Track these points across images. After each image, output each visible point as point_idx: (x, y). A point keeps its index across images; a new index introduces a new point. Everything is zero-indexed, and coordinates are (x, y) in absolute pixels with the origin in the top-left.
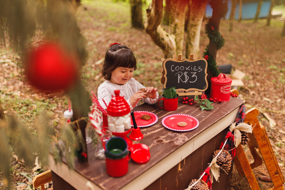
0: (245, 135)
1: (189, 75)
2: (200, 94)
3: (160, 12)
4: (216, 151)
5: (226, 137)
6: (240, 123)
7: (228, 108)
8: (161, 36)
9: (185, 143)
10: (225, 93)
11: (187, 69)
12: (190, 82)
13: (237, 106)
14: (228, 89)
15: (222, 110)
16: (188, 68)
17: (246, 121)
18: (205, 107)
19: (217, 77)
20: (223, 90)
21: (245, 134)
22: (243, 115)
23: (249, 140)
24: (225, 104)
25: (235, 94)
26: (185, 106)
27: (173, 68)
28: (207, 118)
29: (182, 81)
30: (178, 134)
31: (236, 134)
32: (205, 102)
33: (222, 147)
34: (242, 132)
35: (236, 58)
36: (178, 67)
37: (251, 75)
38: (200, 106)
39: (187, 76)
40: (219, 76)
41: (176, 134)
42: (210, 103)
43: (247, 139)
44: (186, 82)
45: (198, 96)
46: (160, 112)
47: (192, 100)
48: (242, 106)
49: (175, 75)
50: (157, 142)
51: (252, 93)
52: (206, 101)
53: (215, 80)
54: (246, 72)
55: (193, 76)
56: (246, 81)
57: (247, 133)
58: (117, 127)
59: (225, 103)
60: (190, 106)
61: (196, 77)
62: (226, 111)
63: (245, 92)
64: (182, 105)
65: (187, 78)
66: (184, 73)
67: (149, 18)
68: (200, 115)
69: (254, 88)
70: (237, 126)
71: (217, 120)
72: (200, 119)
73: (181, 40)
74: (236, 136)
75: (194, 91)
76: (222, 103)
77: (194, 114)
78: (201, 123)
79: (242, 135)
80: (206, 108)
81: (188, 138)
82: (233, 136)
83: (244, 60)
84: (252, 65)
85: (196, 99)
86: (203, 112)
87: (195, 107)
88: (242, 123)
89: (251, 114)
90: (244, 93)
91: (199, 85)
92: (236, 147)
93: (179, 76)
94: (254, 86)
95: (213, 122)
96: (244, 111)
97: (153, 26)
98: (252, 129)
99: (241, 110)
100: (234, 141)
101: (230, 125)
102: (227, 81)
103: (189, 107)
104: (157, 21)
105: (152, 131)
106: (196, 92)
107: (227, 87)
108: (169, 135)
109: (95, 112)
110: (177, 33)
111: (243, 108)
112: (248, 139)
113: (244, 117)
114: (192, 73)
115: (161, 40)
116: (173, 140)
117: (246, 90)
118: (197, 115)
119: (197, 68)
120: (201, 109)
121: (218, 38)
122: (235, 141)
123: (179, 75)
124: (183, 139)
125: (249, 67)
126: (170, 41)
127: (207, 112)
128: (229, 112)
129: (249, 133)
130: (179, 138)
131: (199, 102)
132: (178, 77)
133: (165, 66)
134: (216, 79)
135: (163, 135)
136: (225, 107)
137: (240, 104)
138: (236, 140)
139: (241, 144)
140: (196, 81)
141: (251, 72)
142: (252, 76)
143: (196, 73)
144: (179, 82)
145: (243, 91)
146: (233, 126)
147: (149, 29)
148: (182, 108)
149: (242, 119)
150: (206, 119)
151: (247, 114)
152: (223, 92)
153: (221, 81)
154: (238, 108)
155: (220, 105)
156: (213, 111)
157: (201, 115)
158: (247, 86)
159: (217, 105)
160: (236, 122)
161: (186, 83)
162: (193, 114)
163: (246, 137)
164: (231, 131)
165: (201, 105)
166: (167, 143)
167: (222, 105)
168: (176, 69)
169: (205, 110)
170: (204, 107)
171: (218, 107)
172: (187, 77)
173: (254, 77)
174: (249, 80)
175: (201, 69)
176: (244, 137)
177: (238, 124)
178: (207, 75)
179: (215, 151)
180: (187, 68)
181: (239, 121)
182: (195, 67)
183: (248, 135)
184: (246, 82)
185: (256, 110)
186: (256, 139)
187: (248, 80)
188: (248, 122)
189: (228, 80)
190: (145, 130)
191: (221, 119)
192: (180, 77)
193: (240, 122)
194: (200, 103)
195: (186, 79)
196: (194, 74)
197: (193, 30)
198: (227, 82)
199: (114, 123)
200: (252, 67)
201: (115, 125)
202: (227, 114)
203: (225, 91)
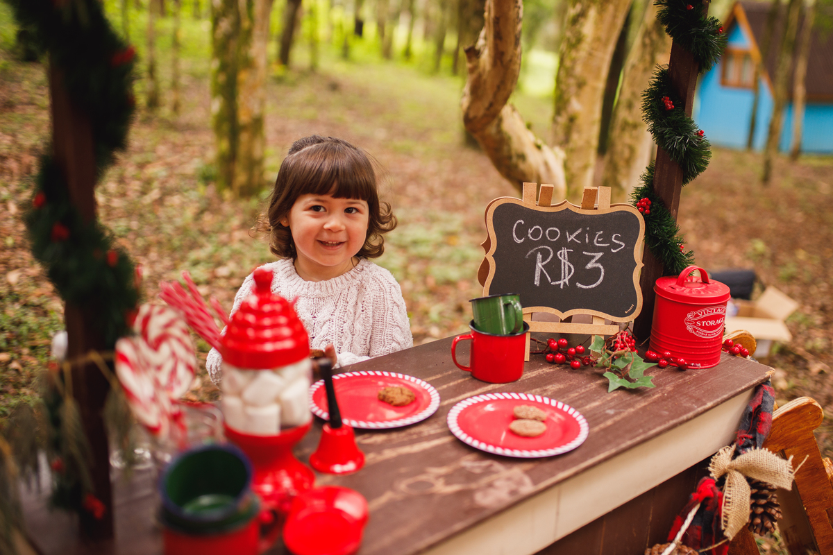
0: (765, 497)
1: (578, 259)
2: (613, 330)
3: (507, 58)
4: (654, 548)
5: (693, 496)
6: (748, 450)
7: (708, 390)
8: (515, 145)
9: (518, 502)
10: (702, 334)
11: (569, 240)
12: (579, 285)
13: (743, 387)
14: (712, 323)
15: (685, 394)
16: (574, 235)
17: (772, 446)
18: (624, 380)
19: (677, 278)
20: (695, 325)
21: (766, 491)
22: (763, 422)
23: (781, 516)
24: (698, 374)
25: (740, 346)
26: (551, 370)
27: (522, 232)
28: (624, 419)
29: (549, 279)
30: (497, 466)
31: (731, 489)
32: (625, 361)
33: (675, 536)
34: (753, 483)
35: (773, 259)
36: (538, 227)
37: (818, 314)
38: (607, 374)
39: (567, 263)
40: (683, 272)
41: (491, 466)
42: (643, 366)
43: (773, 511)
44: (565, 283)
45: (603, 338)
46: (455, 383)
47: (577, 351)
48: (761, 390)
49: (527, 257)
50: (410, 486)
51: (816, 367)
52: (631, 358)
53: (669, 286)
54: (804, 303)
55: (589, 266)
56: (801, 330)
57: (773, 490)
58: (251, 411)
59: (699, 371)
60: (569, 372)
61: (603, 270)
62: (699, 401)
63: (794, 362)
64: (540, 367)
65: (567, 272)
66: (559, 253)
67: (475, 76)
68: (598, 407)
69: (826, 352)
70: (738, 458)
71: (658, 429)
72: (595, 420)
73: (585, 167)
74: (729, 496)
75: (589, 320)
76: (688, 371)
77: (579, 399)
78: (598, 433)
79: (752, 496)
80: (627, 384)
81: (535, 482)
82: (721, 497)
83: (799, 265)
84: (825, 285)
85: (595, 348)
86: (615, 398)
87: (587, 375)
88: (755, 448)
89: (793, 419)
90: (791, 368)
91: (610, 301)
92: (726, 538)
93: (538, 261)
94: (825, 348)
95: (644, 432)
96: (769, 406)
97: (486, 104)
98: (792, 476)
99: (758, 402)
100: (723, 514)
101: (714, 455)
102: (713, 292)
103: (566, 374)
104: (499, 88)
105: (403, 444)
106: (596, 322)
107: (708, 315)
108: (463, 468)
109: (170, 346)
110: (571, 145)
111: (765, 394)
112: (778, 512)
113: (765, 429)
114: (589, 254)
115: (514, 160)
116: (473, 486)
117: (799, 357)
118: (588, 402)
119: (607, 238)
120: (606, 385)
121: (685, 139)
122: (725, 516)
123: (539, 256)
124: (513, 487)
125: (814, 290)
126: (546, 164)
127: (628, 398)
128: (709, 404)
129: (782, 491)
130: (498, 479)
131: (604, 360)
132: (535, 263)
133: (492, 222)
134: (673, 284)
135: (441, 464)
136: (697, 384)
137: (755, 381)
138: (728, 512)
139: (749, 528)
140: (599, 282)
141: (818, 303)
142: (822, 315)
143: (601, 254)
144: (537, 282)
145: (789, 359)
146: (724, 460)
147: (472, 115)
148: (540, 377)
149: (758, 435)
150: (619, 422)
151: (777, 419)
152: (695, 330)
153: (691, 292)
154: (748, 393)
155: (679, 378)
156: (649, 396)
157: (604, 404)
158: (803, 346)
159: (670, 377)
160: (734, 447)
161: (562, 287)
162: (576, 401)
163: (770, 505)
164: (715, 475)
165: (608, 370)
166: (446, 497)
167: (687, 378)
168: (529, 235)
169: (621, 388)
170: (621, 377)
171: (671, 382)
172: (569, 266)
173: (827, 318)
174: (812, 328)
175: (621, 243)
176: (763, 502)
177: (741, 450)
178: (640, 265)
179: (651, 546)
180: (571, 234)
181: (745, 442)
182: (599, 233)
183: (775, 495)
184: (799, 333)
185: (811, 407)
186: (808, 517)
187: (809, 328)
188: (779, 448)
189: (716, 290)
190: (379, 439)
191: (674, 426)
192: (544, 263)
193: (749, 446)
194: (606, 363)
195: (563, 275)
196: (593, 257)
197: (627, 138)
198: (711, 295)
199: (239, 394)
200: (822, 289)
201: (246, 404)
202: (700, 409)
203: (701, 327)
